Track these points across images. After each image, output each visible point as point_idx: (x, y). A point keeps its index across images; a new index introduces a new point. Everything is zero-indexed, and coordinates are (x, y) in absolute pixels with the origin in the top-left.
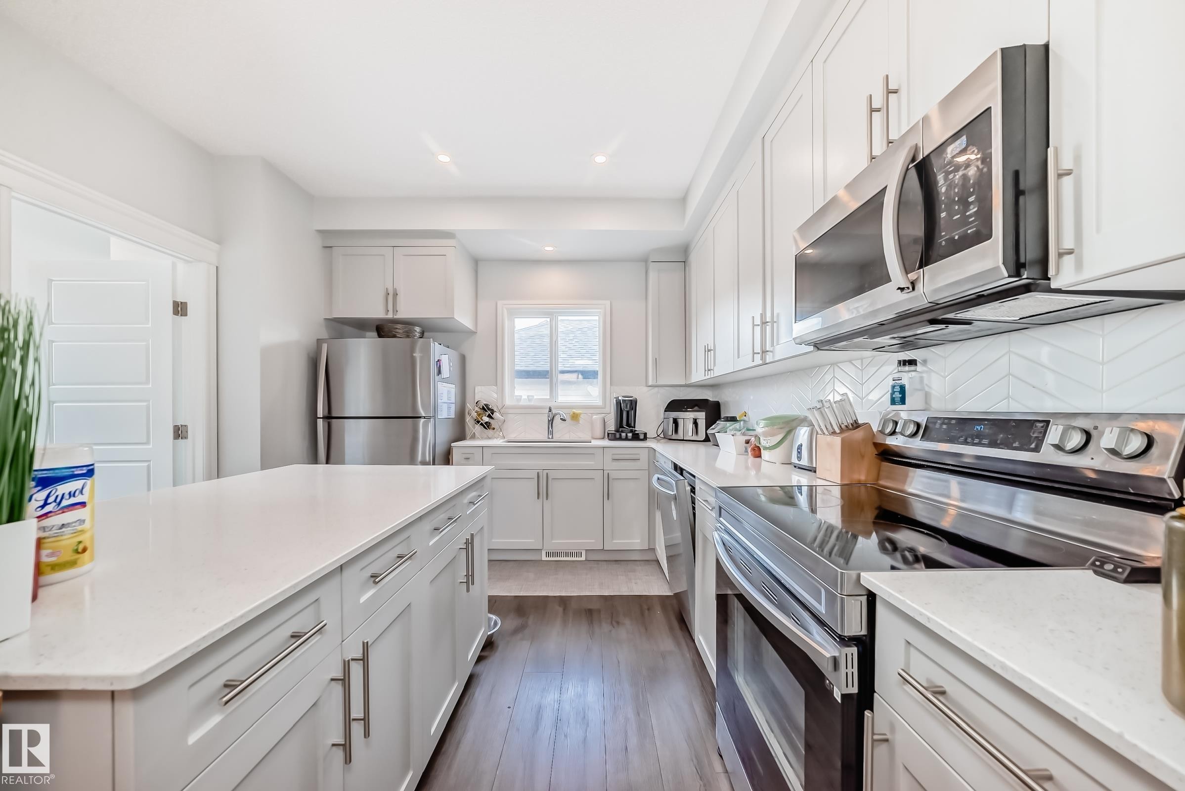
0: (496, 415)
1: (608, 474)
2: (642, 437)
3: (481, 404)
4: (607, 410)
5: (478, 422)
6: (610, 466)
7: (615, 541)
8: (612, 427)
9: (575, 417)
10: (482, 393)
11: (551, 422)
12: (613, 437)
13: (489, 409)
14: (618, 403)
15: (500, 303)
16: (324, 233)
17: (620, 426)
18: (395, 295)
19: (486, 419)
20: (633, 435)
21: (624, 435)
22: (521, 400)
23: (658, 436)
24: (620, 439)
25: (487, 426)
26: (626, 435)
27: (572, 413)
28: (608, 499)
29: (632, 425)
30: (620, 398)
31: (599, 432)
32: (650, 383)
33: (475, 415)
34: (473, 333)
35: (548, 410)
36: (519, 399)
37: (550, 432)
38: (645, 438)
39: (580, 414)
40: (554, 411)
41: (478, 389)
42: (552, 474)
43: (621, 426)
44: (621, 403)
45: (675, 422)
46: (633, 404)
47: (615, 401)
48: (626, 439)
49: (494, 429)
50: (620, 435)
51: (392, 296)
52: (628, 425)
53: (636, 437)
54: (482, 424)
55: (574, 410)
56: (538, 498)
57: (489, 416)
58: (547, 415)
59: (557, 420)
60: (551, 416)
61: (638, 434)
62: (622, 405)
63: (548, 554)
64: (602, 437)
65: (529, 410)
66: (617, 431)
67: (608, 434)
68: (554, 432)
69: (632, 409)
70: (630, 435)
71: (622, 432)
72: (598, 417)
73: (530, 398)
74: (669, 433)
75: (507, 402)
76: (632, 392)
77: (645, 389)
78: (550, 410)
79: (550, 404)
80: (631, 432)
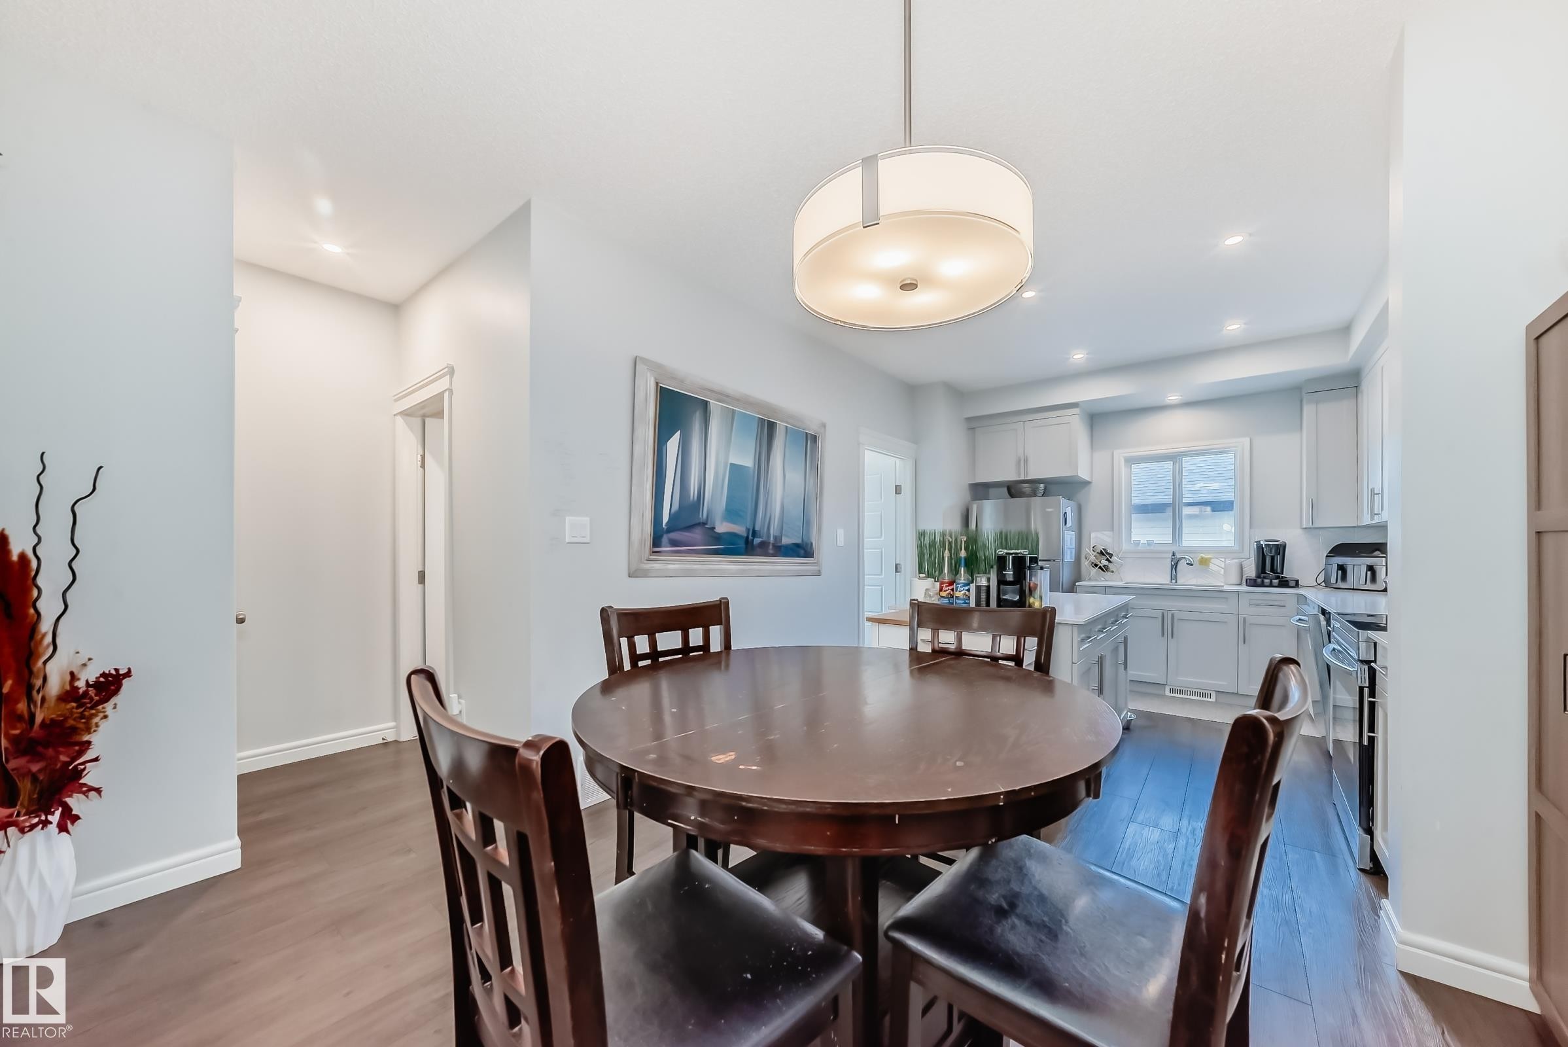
0: (1114, 559)
1: (1245, 619)
2: (1292, 584)
3: (1100, 548)
4: (1244, 554)
5: (1096, 565)
6: (1246, 610)
7: (1252, 687)
8: (1251, 571)
9: (1204, 562)
10: (1099, 538)
11: (1175, 566)
12: (1252, 583)
13: (1108, 553)
14: (1260, 548)
15: (1116, 453)
16: (969, 419)
17: (1261, 570)
18: (1026, 461)
19: (1105, 562)
20: (1279, 581)
21: (1267, 581)
22: (1139, 544)
23: (1319, 584)
24: (1262, 585)
25: (1104, 569)
26: (1271, 581)
27: (1200, 557)
28: (1244, 642)
29: (1279, 571)
30: (1262, 543)
31: (1234, 577)
32: (1304, 527)
33: (1092, 558)
34: (1087, 483)
35: (1171, 554)
36: (1137, 543)
37: (1174, 577)
38: (1297, 584)
39: (1211, 558)
40: (1178, 556)
41: (1093, 535)
42: (1177, 615)
43: (1263, 571)
44: (1263, 548)
45: (1343, 568)
46: (1280, 549)
47: (1255, 546)
48: (1271, 585)
49: (1113, 572)
50: (1263, 581)
51: (1023, 462)
52: (1273, 570)
53: (1284, 583)
54: (1100, 568)
55: (1202, 555)
56: (1163, 635)
57: (1107, 560)
58: (1169, 560)
59: (1182, 565)
60: (1175, 561)
61: (1287, 581)
62: (1265, 550)
63: (1172, 691)
64: (1238, 583)
65: (1148, 554)
66: (1258, 577)
67: (1247, 579)
68: (1178, 576)
69: (1279, 554)
70: (1276, 582)
71: (1265, 578)
72: (1233, 563)
73: (1149, 543)
74: (1333, 581)
75: (1125, 547)
76: (1280, 536)
77: (1299, 531)
78: (1174, 555)
79: (1174, 548)
80: (1277, 578)
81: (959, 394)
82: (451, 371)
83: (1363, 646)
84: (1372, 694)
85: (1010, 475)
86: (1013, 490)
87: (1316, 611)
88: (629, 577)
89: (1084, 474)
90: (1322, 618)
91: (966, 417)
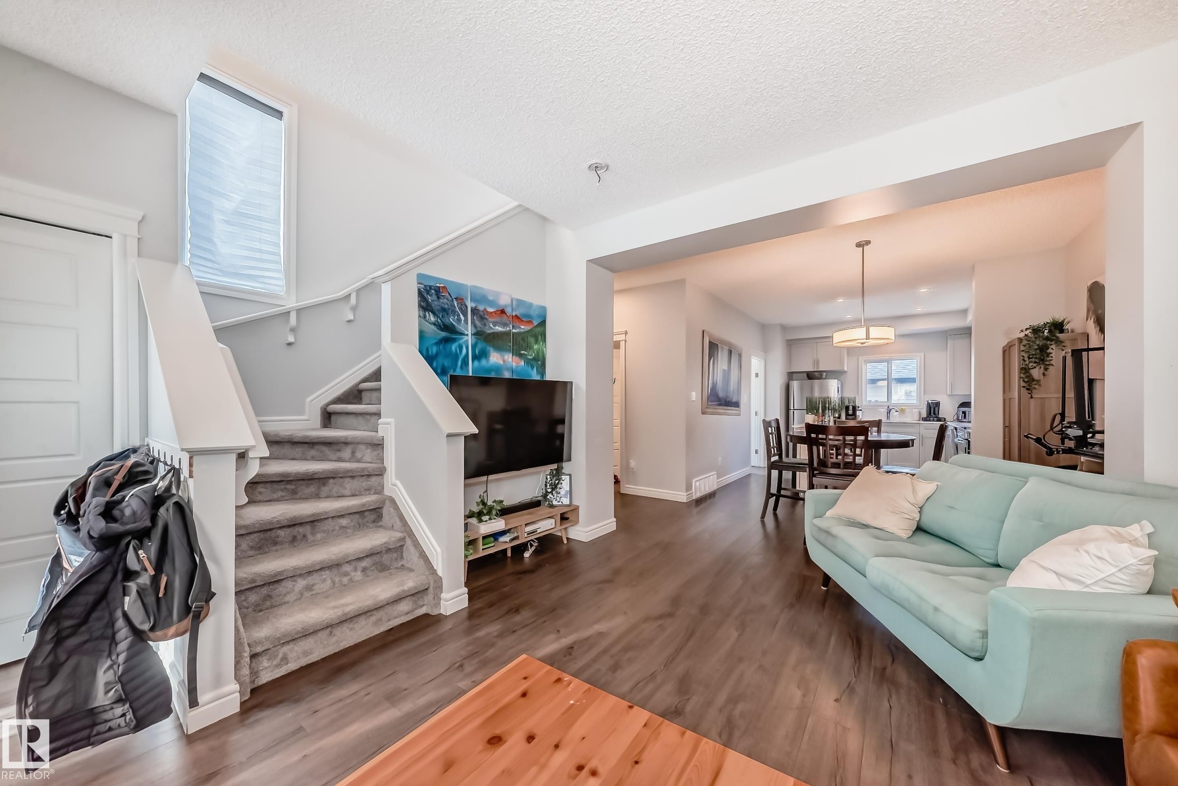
2: (943, 420)
4: (921, 407)
6: (922, 432)
8: (924, 415)
9: (903, 411)
11: (889, 412)
12: (925, 419)
14: (929, 404)
15: (860, 358)
16: (788, 341)
17: (929, 413)
20: (937, 419)
21: (931, 419)
23: (954, 420)
24: (930, 421)
26: (933, 418)
27: (901, 408)
28: (922, 445)
29: (937, 414)
30: (929, 402)
31: (916, 417)
32: (948, 394)
34: (846, 372)
36: (870, 401)
37: (888, 417)
38: (945, 421)
39: (906, 408)
40: (890, 408)
43: (930, 414)
45: (964, 413)
46: (938, 404)
47: (926, 403)
48: (933, 421)
50: (929, 419)
51: (817, 362)
52: (934, 414)
53: (939, 419)
58: (886, 408)
59: (893, 411)
60: (889, 410)
61: (941, 418)
62: (931, 405)
64: (919, 420)
65: (876, 407)
66: (927, 417)
67: (922, 418)
68: (890, 416)
69: (937, 407)
70: (935, 419)
71: (931, 417)
72: (916, 411)
73: (876, 401)
74: (960, 418)
75: (864, 403)
76: (937, 398)
77: (946, 396)
78: (888, 407)
79: (888, 404)
80: (936, 417)
81: (784, 328)
82: (626, 333)
83: (966, 434)
84: (969, 449)
85: (810, 368)
86: (810, 376)
87: (953, 428)
88: (702, 414)
89: (846, 369)
90: (955, 431)
91: (787, 339)
